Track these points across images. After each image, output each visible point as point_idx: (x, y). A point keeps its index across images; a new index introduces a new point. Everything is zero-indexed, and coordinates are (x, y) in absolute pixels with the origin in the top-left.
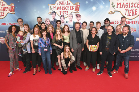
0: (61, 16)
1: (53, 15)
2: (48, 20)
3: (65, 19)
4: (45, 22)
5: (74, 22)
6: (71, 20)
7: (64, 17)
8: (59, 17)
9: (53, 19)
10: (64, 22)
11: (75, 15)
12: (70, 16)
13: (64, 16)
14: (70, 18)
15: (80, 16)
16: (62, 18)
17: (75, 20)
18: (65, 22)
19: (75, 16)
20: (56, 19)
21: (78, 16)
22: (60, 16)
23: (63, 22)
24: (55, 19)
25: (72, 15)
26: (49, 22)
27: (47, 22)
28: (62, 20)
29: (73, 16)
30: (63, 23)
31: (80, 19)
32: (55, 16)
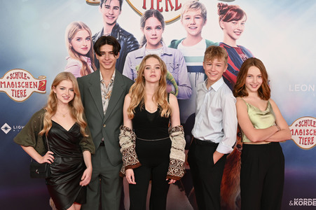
0: (148, 15)
1: (108, 7)
2: (82, 34)
3: (166, 27)
4: (70, 40)
5: (207, 43)
6: (198, 36)
7: (160, 18)
8: (139, 19)
9: (105, 25)
10: (160, 43)
11: (217, 9)
12: (193, 13)
13: (164, 14)
14: (193, 27)
15: (240, 14)
16: (153, 21)
17: (215, 33)
18: (167, 43)
19: (218, 17)
20: (122, 26)
21: (229, 14)
22: (143, 11)
23: (154, 42)
24: (116, 28)
25: (199, 12)
26: (89, 44)
27: (79, 39)
28: (153, 31)
29: (204, 16)
30: (156, 46)
31: (239, 32)
32: (116, 12)
